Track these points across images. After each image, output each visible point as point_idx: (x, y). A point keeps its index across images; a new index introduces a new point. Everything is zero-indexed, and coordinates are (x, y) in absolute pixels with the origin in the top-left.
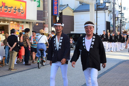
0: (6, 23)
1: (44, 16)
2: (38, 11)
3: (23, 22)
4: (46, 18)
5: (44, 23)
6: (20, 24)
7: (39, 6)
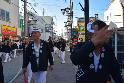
0: (8, 37)
2: (22, 32)
4: (25, 35)
6: (14, 37)
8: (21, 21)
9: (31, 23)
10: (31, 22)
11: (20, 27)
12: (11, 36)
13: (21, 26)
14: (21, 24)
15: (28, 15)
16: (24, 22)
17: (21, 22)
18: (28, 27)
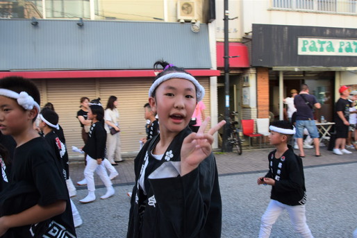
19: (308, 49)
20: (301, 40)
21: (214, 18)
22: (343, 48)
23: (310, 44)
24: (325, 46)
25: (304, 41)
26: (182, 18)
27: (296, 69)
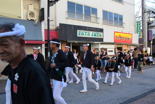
0: (121, 46)
1: (143, 41)
2: (139, 38)
3: (130, 45)
4: (144, 42)
5: (143, 45)
6: (129, 46)
7: (140, 36)
8: (138, 23)
9: (152, 25)
10: (152, 23)
11: (137, 32)
12: (125, 45)
13: (137, 30)
14: (139, 28)
15: (148, 14)
16: (143, 25)
17: (137, 25)
18: (149, 31)
19: (81, 34)
20: (78, 31)
21: (44, 20)
22: (93, 35)
23: (81, 33)
24: (87, 34)
25: (79, 32)
26: (30, 18)
27: (76, 42)
